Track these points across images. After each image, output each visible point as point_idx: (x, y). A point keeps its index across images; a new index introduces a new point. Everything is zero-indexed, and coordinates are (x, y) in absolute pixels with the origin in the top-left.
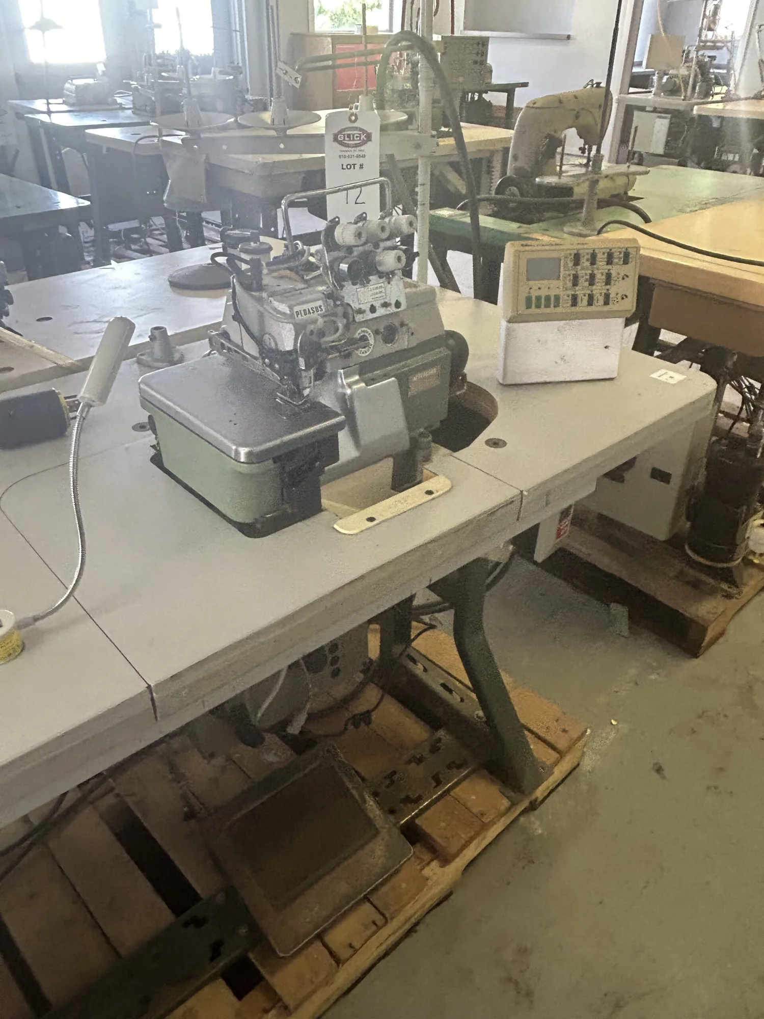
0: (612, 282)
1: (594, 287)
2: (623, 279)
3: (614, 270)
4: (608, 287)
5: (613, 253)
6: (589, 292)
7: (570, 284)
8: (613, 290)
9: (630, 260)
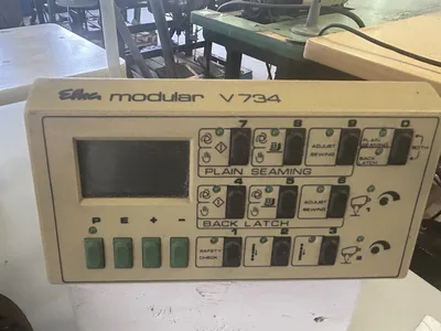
0: (349, 211)
1: (293, 222)
2: (384, 202)
3: (359, 179)
4: (335, 222)
5: (358, 131)
6: (278, 233)
7: (218, 212)
8: (349, 230)
9: (413, 153)
